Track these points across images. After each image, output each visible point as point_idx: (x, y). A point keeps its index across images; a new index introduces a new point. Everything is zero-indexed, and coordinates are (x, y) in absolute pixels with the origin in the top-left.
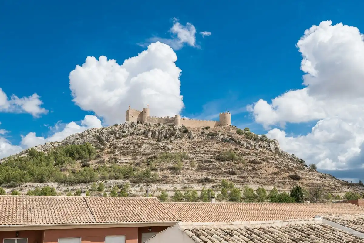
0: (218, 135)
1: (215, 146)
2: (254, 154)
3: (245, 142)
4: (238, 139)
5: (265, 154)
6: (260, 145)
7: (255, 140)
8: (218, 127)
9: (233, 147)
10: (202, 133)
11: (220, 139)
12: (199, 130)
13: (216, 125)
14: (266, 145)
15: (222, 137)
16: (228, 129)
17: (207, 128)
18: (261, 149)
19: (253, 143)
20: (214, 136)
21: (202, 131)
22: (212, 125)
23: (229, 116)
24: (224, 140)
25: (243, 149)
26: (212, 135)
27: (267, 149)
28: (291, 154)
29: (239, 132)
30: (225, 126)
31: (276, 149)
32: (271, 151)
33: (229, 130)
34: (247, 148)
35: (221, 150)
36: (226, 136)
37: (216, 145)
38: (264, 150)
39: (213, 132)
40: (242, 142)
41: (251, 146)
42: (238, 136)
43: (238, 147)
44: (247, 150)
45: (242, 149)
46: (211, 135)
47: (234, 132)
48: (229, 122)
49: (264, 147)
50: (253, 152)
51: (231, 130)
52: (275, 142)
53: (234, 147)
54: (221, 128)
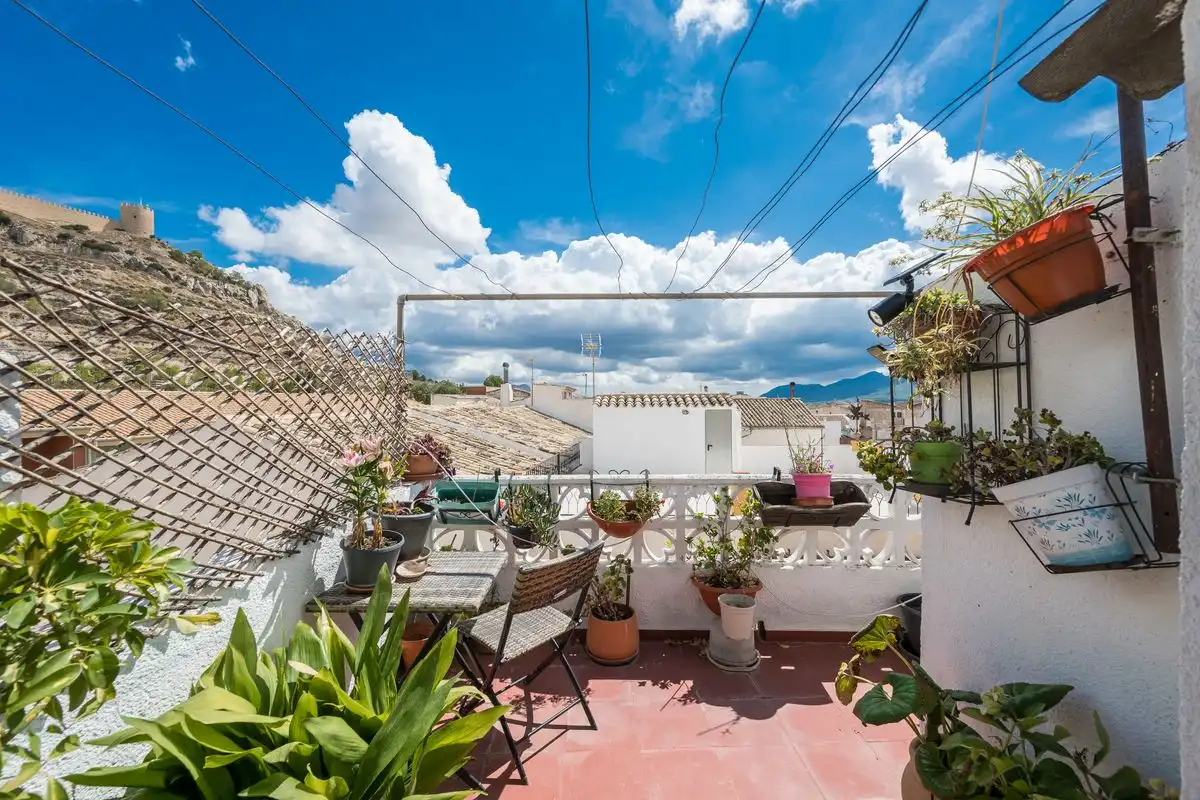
0: (117, 250)
1: (107, 273)
2: (212, 306)
3: (193, 280)
4: (172, 270)
5: (238, 308)
6: (226, 290)
7: (214, 278)
8: (115, 233)
9: (160, 284)
10: (64, 238)
11: (121, 261)
12: (50, 228)
13: (107, 227)
14: (240, 293)
15: (128, 257)
16: (146, 242)
17: (80, 229)
18: (230, 299)
19: (211, 284)
20: (102, 250)
21: (64, 231)
22: (97, 225)
23: (148, 215)
24: (132, 266)
25: (187, 293)
26: (98, 249)
27: (242, 300)
28: (290, 316)
29: (176, 256)
30: (138, 236)
31: (260, 302)
32: (250, 305)
33: (149, 245)
34: (195, 290)
35: (125, 287)
36: (140, 258)
37: (111, 272)
38: (235, 301)
39: (100, 242)
40: (184, 278)
41: (207, 289)
42: (175, 264)
43: (171, 285)
44: (195, 296)
45: (181, 291)
46: (93, 248)
47: (164, 252)
48: (149, 227)
49: (235, 295)
50: (211, 301)
51: (155, 248)
52: (259, 290)
53: (163, 285)
54: (123, 238)
